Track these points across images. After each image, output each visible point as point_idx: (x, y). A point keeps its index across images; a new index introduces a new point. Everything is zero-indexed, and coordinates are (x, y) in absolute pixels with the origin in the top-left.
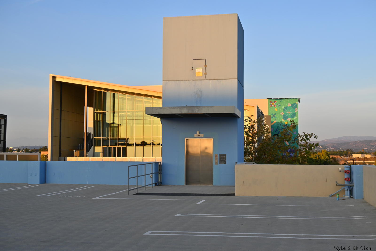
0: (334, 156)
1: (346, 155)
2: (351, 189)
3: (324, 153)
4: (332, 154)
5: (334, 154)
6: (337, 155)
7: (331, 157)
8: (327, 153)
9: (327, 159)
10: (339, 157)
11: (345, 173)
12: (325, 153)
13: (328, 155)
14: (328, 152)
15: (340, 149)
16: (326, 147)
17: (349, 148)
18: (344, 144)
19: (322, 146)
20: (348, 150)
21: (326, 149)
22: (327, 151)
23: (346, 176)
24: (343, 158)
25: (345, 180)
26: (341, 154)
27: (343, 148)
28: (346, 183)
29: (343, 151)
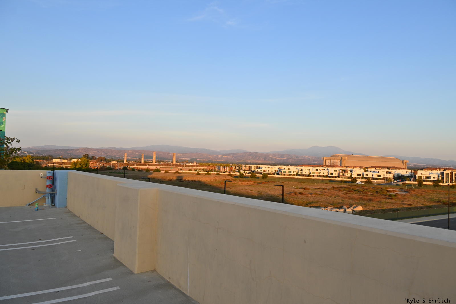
0: (37, 160)
1: (47, 159)
2: (53, 197)
3: (28, 157)
4: (35, 159)
5: (38, 159)
6: (40, 159)
7: (35, 161)
8: (31, 158)
9: (31, 163)
10: (41, 161)
11: (47, 179)
12: (30, 157)
13: (32, 159)
14: (33, 157)
15: (43, 155)
16: (31, 153)
17: (50, 154)
18: (47, 151)
19: (27, 152)
20: (49, 156)
21: (31, 154)
22: (31, 156)
23: (48, 182)
24: (45, 162)
25: (47, 187)
26: (44, 158)
27: (46, 154)
28: (48, 190)
29: (46, 157)
